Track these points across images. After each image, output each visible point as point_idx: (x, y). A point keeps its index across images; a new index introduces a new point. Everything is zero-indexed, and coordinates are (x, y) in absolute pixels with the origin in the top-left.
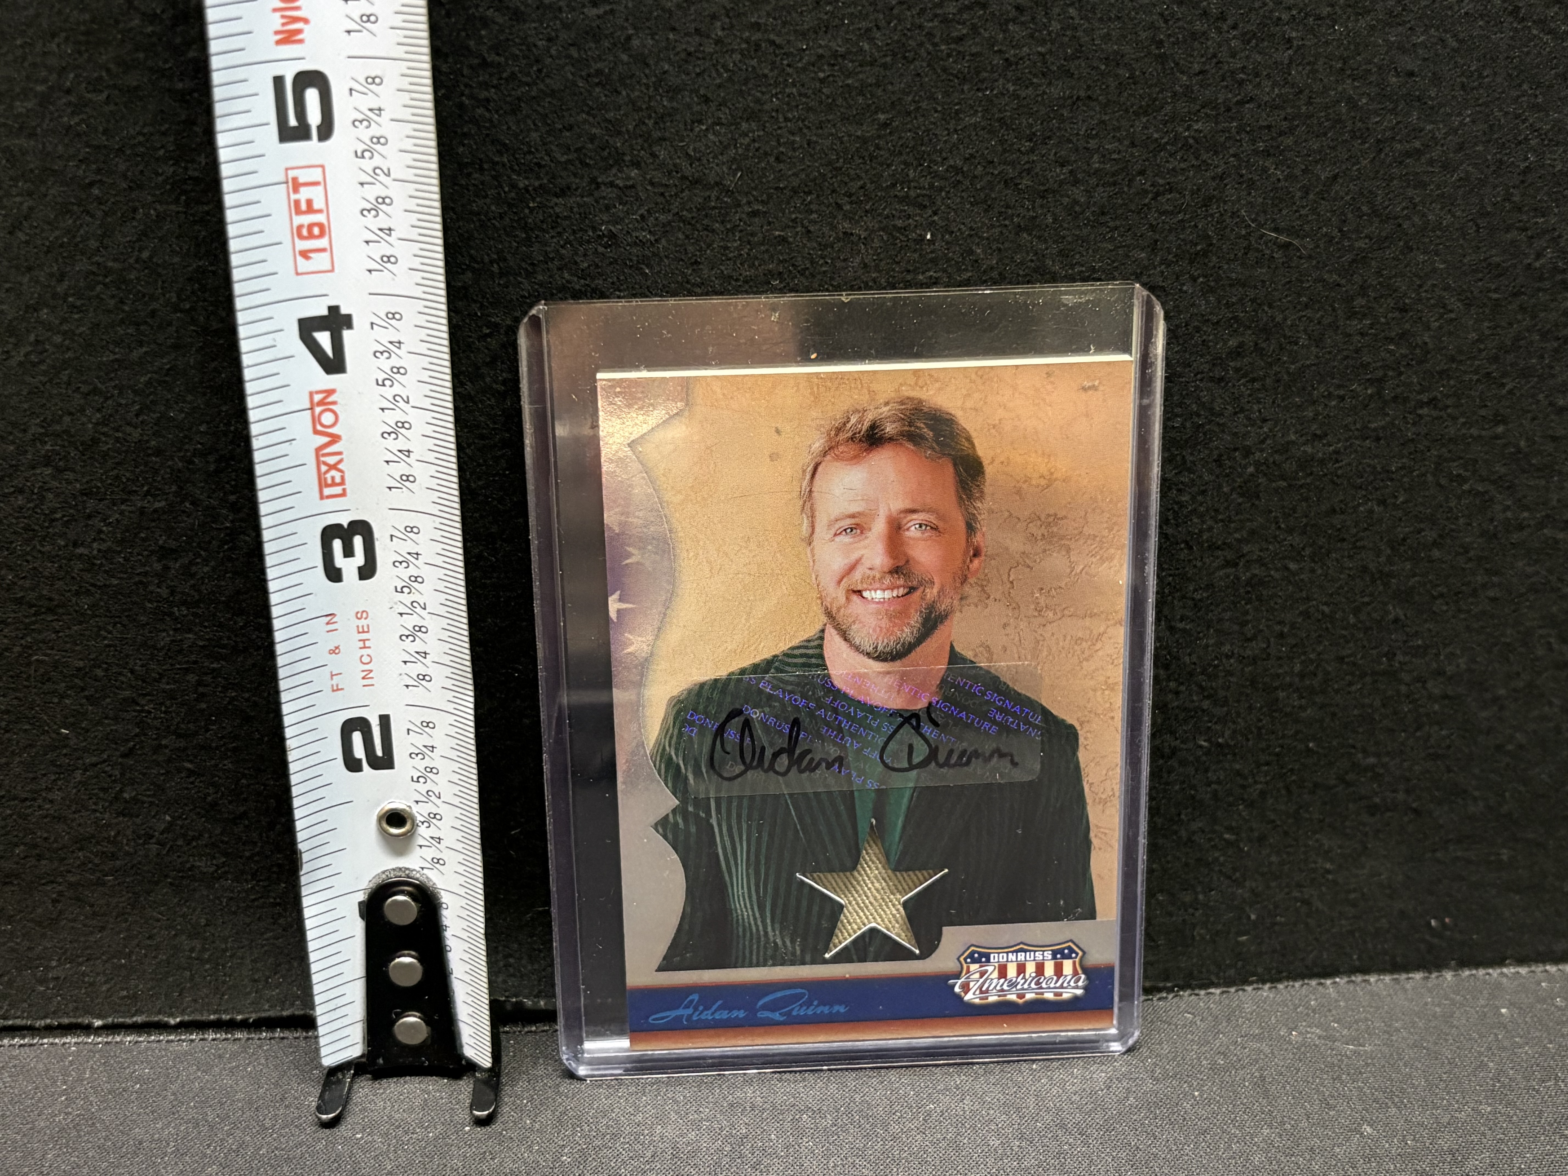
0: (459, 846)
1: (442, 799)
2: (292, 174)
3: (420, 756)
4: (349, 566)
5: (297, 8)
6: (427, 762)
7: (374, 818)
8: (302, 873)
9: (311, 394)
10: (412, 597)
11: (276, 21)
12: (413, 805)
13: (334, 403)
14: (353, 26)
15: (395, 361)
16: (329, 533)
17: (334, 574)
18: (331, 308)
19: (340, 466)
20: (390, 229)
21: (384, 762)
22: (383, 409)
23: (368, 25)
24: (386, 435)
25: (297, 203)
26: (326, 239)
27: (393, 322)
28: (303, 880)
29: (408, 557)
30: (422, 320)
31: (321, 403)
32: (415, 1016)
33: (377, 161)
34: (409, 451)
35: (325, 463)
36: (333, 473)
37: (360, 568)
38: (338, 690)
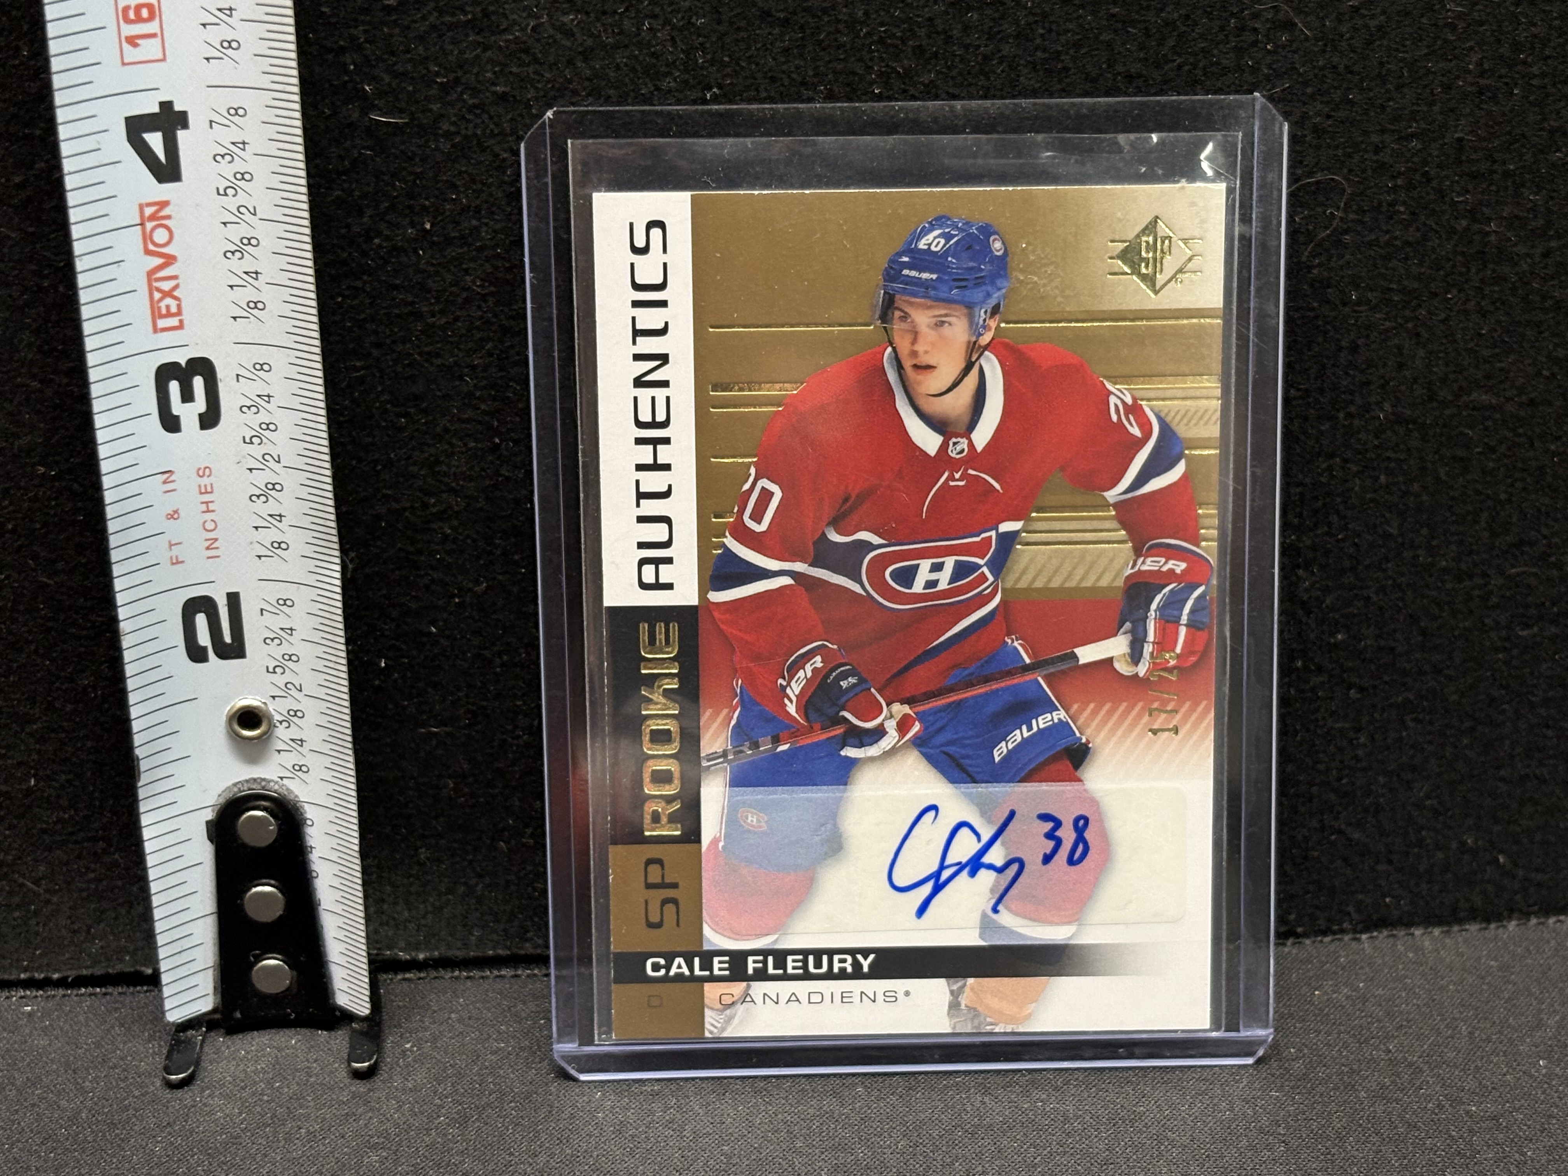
1: (305, 692)
3: (277, 641)
4: (189, 413)
6: (286, 648)
7: (224, 718)
8: (140, 784)
9: (141, 207)
10: (263, 449)
12: (269, 701)
13: (168, 217)
15: (238, 166)
16: (165, 374)
17: (171, 423)
18: (162, 104)
19: (176, 293)
20: (231, 9)
21: (233, 650)
22: (225, 224)
24: (229, 255)
26: (157, 21)
27: (236, 119)
28: (142, 793)
29: (258, 399)
30: (272, 115)
31: (152, 217)
32: (275, 958)
34: (257, 273)
35: (159, 290)
36: (168, 301)
37: (200, 415)
38: (178, 562)
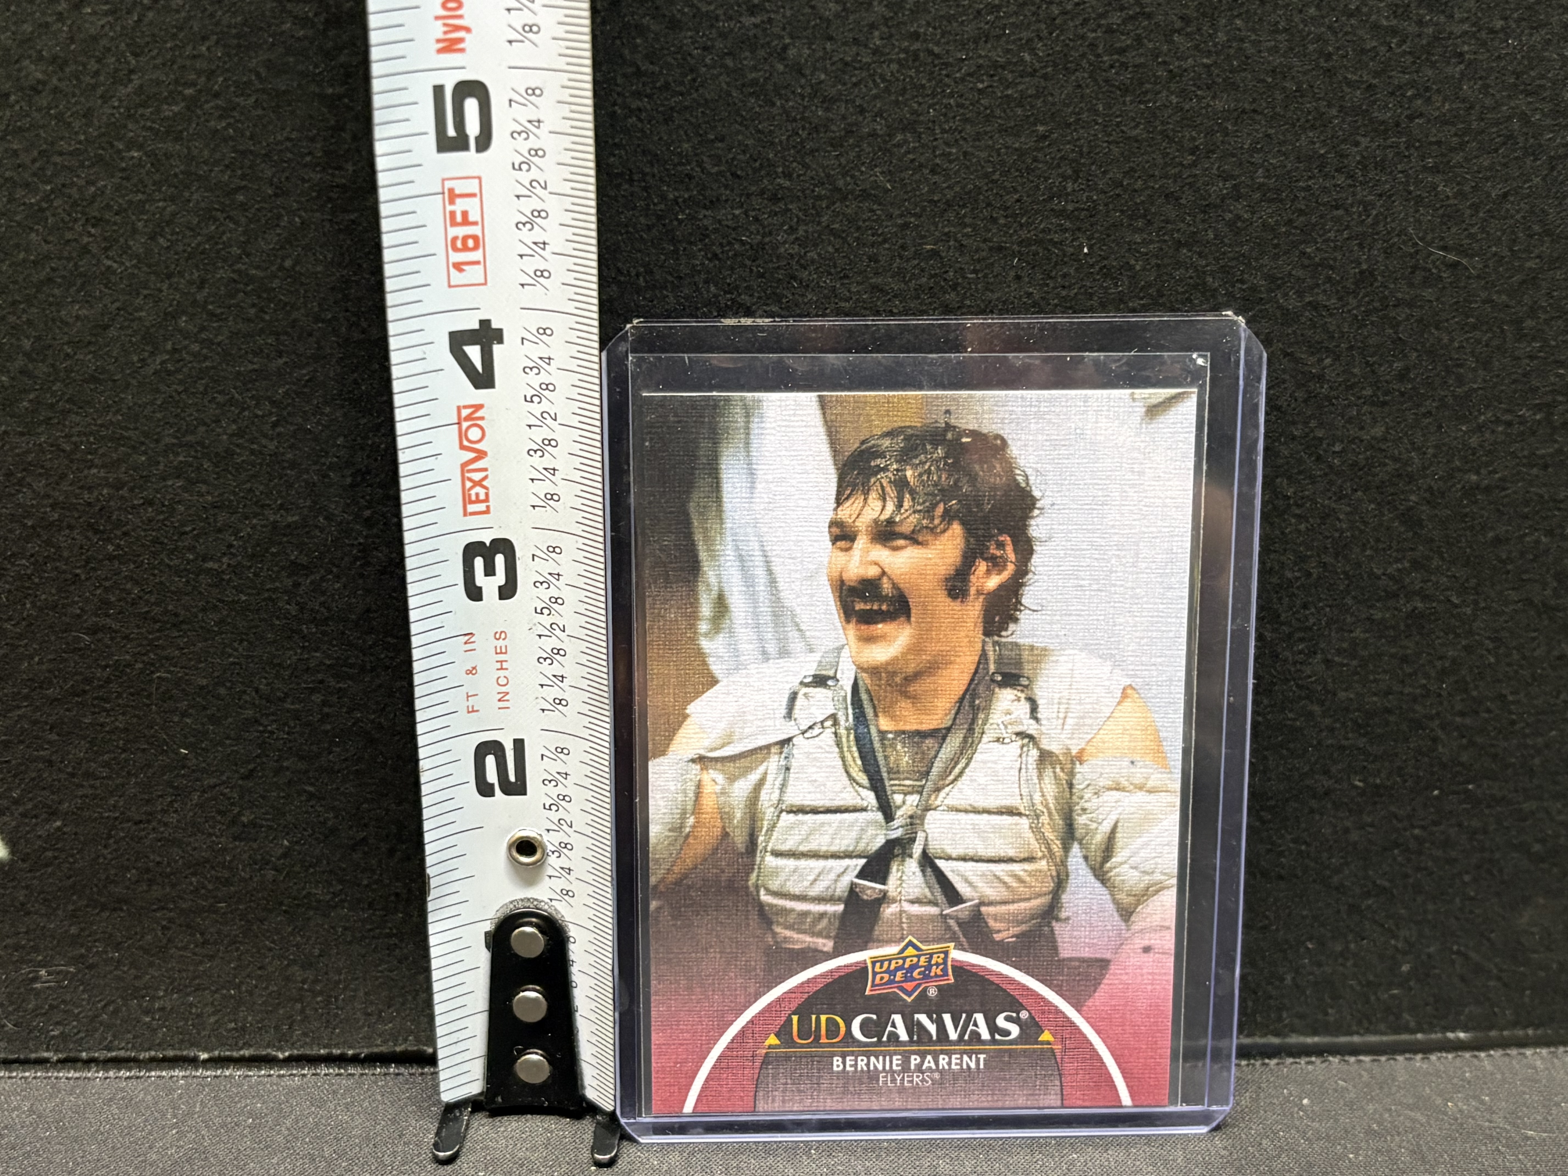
0: (590, 878)
1: (574, 828)
2: (448, 184)
3: (553, 783)
4: (490, 585)
5: (460, 17)
6: (561, 790)
7: (505, 846)
8: (429, 899)
9: (459, 409)
10: (551, 619)
11: (438, 30)
12: (544, 833)
13: (482, 418)
14: (515, 36)
15: (544, 378)
16: (471, 551)
17: (474, 593)
18: (482, 322)
19: (485, 483)
20: (544, 243)
21: (516, 788)
22: (530, 426)
23: (530, 35)
24: (532, 453)
25: (453, 214)
26: (481, 250)
27: (544, 337)
28: (430, 906)
29: (549, 577)
30: (573, 336)
31: (468, 418)
32: (537, 1053)
33: (534, 173)
34: (554, 469)
35: (470, 479)
36: (478, 489)
37: (500, 587)
38: (473, 711)
